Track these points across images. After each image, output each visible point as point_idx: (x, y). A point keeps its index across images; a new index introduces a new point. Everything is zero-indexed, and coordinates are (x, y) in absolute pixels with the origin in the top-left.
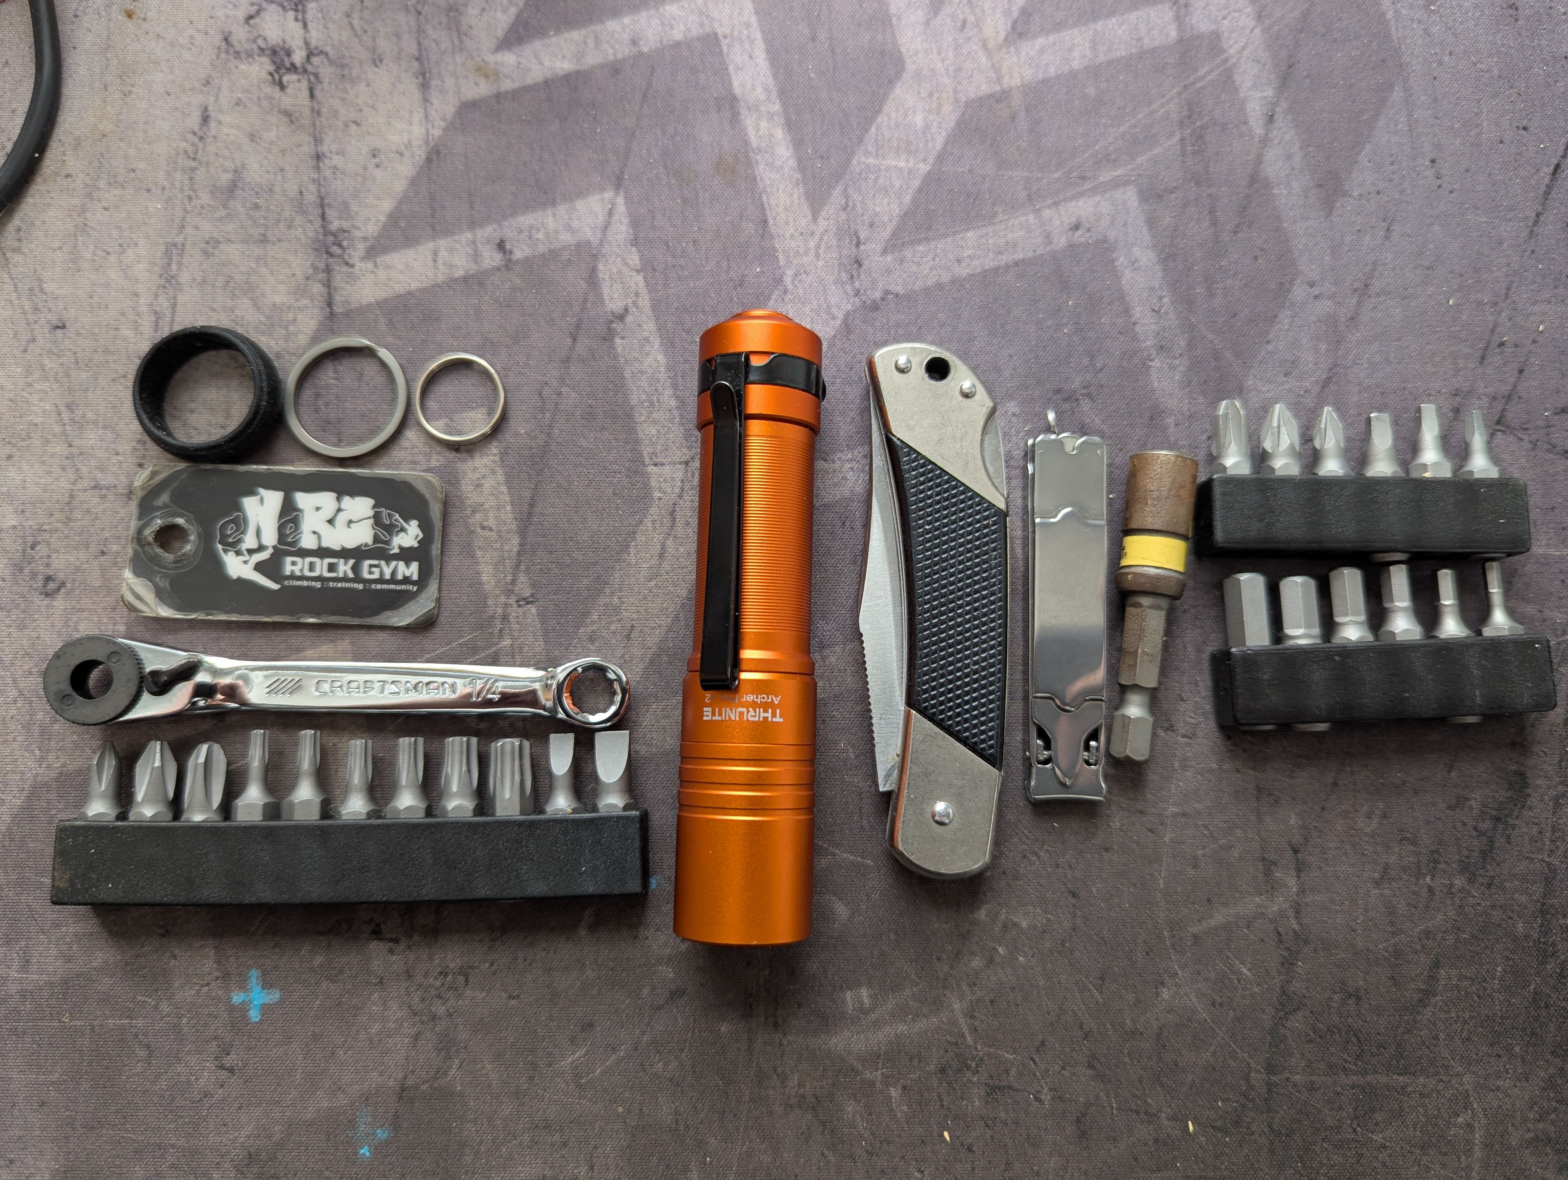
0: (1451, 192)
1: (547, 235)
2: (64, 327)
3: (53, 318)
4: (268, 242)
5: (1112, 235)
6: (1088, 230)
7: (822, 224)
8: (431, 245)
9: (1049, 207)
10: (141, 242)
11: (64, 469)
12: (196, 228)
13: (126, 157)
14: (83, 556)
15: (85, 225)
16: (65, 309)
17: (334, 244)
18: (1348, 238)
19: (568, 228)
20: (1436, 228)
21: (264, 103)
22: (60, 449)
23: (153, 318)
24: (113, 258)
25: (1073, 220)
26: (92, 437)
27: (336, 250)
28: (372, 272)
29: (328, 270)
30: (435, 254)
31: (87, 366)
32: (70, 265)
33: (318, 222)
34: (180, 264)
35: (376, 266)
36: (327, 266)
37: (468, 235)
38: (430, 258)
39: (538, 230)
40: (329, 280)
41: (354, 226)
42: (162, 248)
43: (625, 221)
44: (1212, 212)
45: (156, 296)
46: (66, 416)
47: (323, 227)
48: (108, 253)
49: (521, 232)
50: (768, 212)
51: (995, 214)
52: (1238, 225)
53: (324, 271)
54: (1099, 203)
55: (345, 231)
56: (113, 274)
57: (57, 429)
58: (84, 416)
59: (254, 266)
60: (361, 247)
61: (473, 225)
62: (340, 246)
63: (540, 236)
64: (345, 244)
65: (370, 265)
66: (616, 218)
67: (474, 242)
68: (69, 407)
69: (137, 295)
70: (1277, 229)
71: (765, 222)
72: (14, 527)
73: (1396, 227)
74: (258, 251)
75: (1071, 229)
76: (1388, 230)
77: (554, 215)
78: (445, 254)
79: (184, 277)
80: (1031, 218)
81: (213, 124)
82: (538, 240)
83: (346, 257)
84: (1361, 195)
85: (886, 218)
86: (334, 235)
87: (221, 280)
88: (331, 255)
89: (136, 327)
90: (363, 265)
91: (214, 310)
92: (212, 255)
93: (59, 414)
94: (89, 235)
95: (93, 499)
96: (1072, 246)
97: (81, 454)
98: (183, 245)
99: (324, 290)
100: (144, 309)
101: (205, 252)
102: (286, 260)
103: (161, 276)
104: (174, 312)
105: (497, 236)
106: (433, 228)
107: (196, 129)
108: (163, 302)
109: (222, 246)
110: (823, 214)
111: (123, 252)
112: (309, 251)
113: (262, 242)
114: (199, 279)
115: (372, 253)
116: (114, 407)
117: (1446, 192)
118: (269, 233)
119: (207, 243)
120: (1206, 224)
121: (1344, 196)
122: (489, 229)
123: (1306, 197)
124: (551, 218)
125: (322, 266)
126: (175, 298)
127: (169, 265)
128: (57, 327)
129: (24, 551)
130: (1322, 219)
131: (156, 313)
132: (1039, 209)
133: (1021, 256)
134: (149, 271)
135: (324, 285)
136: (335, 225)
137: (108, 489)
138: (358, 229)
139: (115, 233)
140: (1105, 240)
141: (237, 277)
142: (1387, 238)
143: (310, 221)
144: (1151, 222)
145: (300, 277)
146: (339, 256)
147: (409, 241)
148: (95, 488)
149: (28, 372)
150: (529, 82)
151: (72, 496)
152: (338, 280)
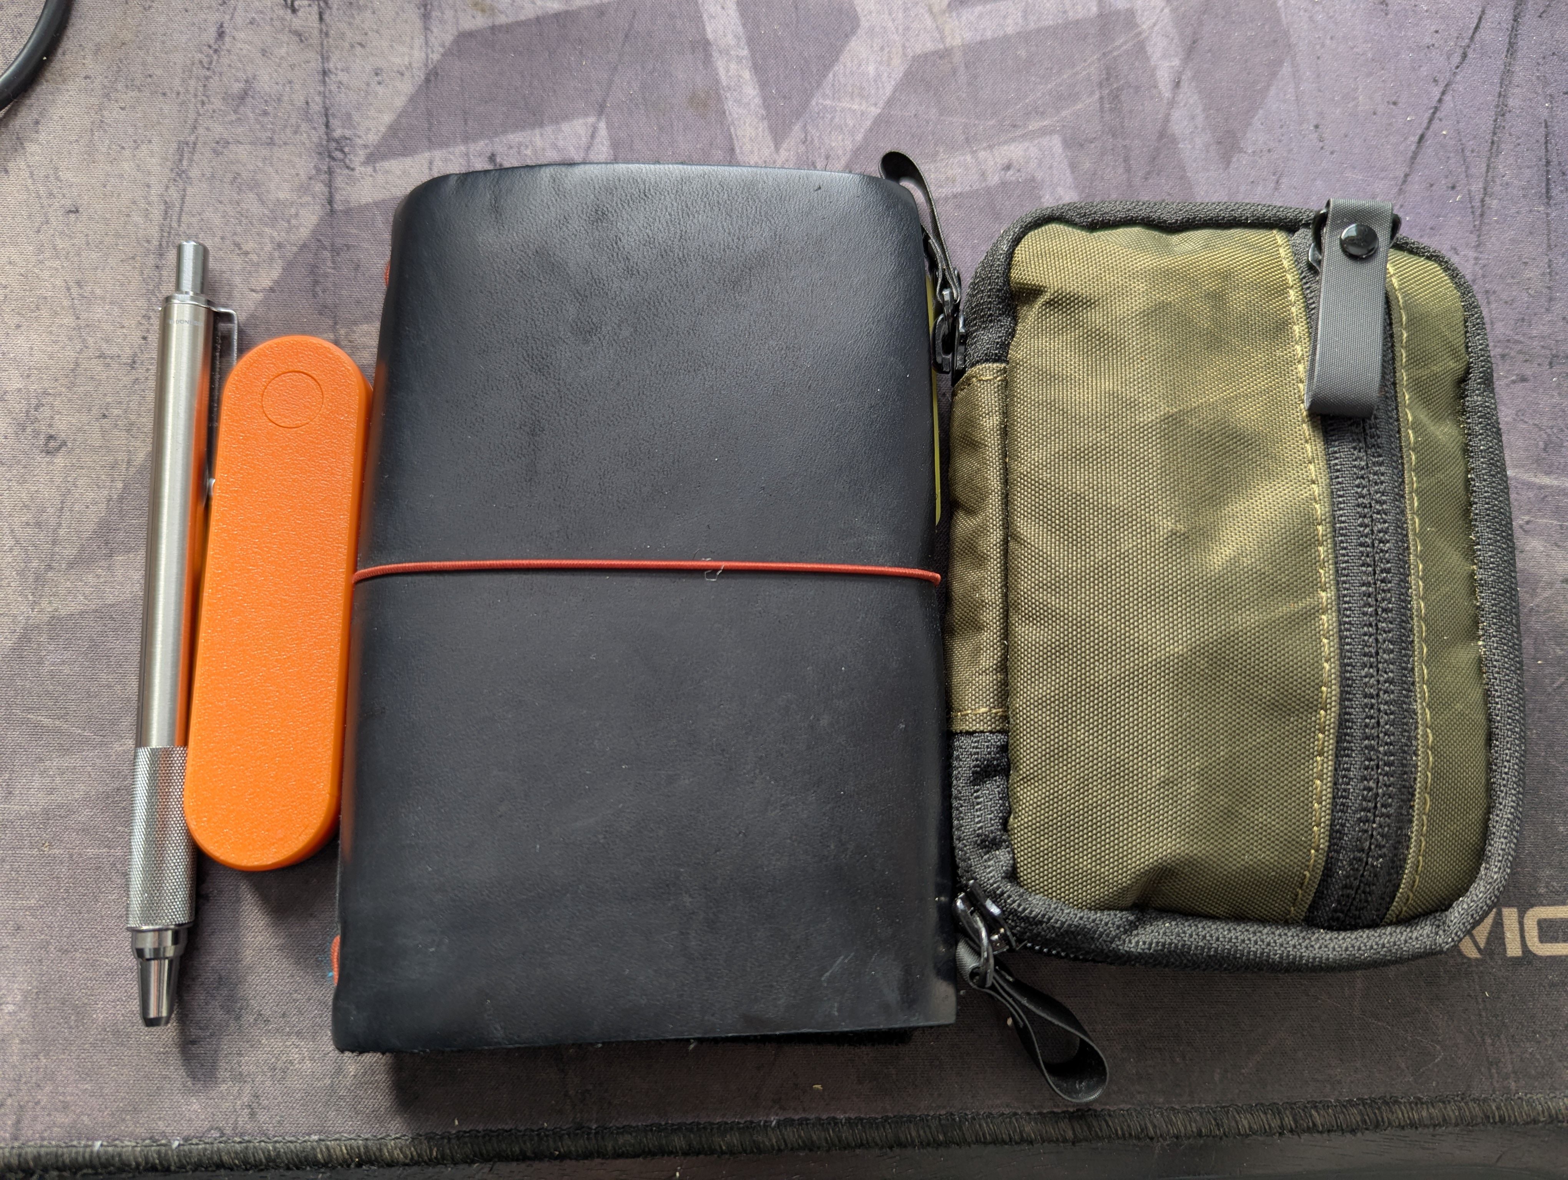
0: (1332, 153)
1: (535, 152)
2: (77, 211)
3: (68, 203)
4: (274, 145)
5: (1039, 175)
6: (1019, 171)
7: (783, 154)
8: (427, 155)
9: (985, 149)
10: (155, 139)
11: (70, 339)
12: (208, 129)
13: (144, 64)
14: (85, 418)
15: (102, 122)
16: (79, 195)
17: (336, 149)
18: (1243, 188)
19: (555, 146)
20: (1318, 182)
21: (277, 23)
22: (69, 320)
23: (163, 207)
24: (127, 153)
25: (1006, 161)
26: (99, 312)
27: (338, 155)
28: (371, 176)
29: (330, 172)
30: (431, 163)
31: (97, 247)
32: (85, 156)
33: (323, 129)
34: (191, 160)
35: (375, 170)
36: (329, 168)
37: (463, 148)
38: (426, 165)
39: (527, 147)
40: (330, 181)
41: (355, 135)
42: (175, 146)
43: (607, 143)
44: (1126, 160)
45: (167, 187)
46: (75, 291)
47: (327, 134)
48: (123, 148)
49: (511, 147)
50: (735, 142)
51: (936, 153)
52: (1149, 173)
53: (326, 172)
54: (1028, 148)
55: (346, 139)
56: (127, 167)
57: (66, 303)
58: (92, 292)
59: (260, 164)
60: (362, 154)
61: (467, 139)
62: (342, 151)
63: (529, 152)
64: (346, 150)
65: (369, 169)
66: (598, 140)
67: (467, 155)
68: (79, 284)
69: (148, 186)
70: (1181, 178)
71: (732, 150)
72: (19, 390)
73: (1284, 180)
74: (265, 152)
75: (1003, 169)
76: (1277, 182)
77: (542, 135)
78: (440, 163)
79: (195, 172)
80: (969, 158)
81: (227, 39)
82: (526, 155)
83: (347, 161)
84: (1254, 152)
85: (840, 152)
86: (337, 141)
87: (230, 176)
88: (334, 159)
89: (146, 214)
90: (362, 169)
91: (221, 202)
92: (222, 153)
93: (69, 289)
94: (105, 131)
95: (97, 367)
96: (1003, 184)
97: (88, 326)
98: (195, 144)
99: (326, 190)
100: (154, 199)
101: (215, 151)
102: (291, 161)
103: (172, 170)
104: (183, 202)
105: (489, 150)
106: (430, 140)
107: (212, 42)
108: (174, 194)
109: (231, 146)
110: (785, 145)
111: (137, 148)
112: (313, 154)
113: (268, 144)
114: (208, 175)
115: (372, 159)
116: (122, 285)
117: (1328, 153)
118: (276, 137)
119: (218, 143)
120: (1120, 170)
121: (1240, 152)
122: (482, 143)
123: (1208, 152)
124: (538, 136)
125: (325, 168)
126: (184, 190)
127: (181, 161)
128: (71, 211)
129: (28, 412)
130: (1221, 171)
131: (166, 203)
132: (976, 151)
133: (959, 190)
134: (160, 165)
135: (326, 185)
136: (338, 133)
137: (112, 358)
138: (359, 137)
139: (131, 131)
140: (1033, 179)
141: (244, 175)
142: (1276, 189)
143: (315, 128)
144: (1073, 166)
145: (303, 176)
146: (341, 160)
147: (406, 151)
148: (99, 357)
149: (40, 250)
150: (523, 18)
151: (77, 364)
152: (339, 181)
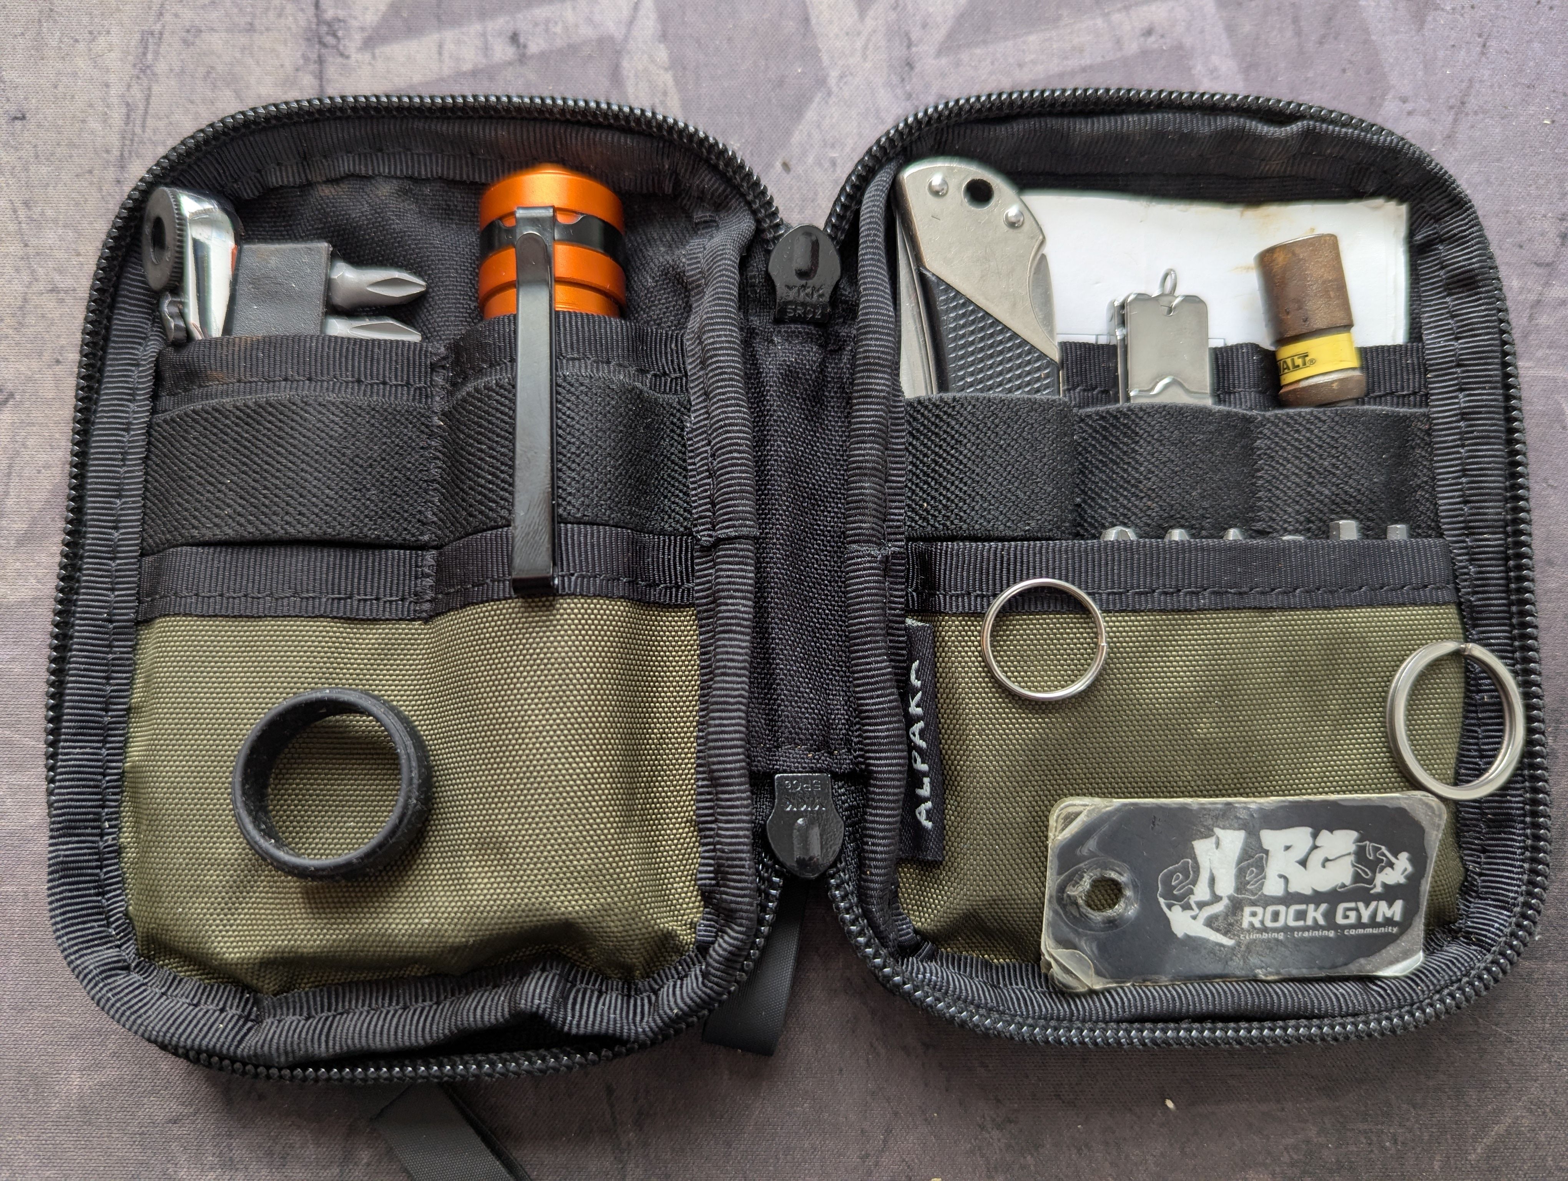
1: (566, 28)
2: (23, 118)
3: (12, 109)
6: (1162, 36)
7: (870, 23)
8: (436, 36)
10: (114, 30)
11: (18, 270)
12: (176, 15)
16: (26, 99)
17: (327, 34)
19: (590, 21)
22: (15, 248)
23: (124, 110)
24: (81, 46)
25: (1146, 25)
26: (51, 237)
27: (330, 40)
29: (321, 61)
30: (440, 46)
31: (48, 159)
32: (33, 52)
33: (311, 11)
34: (157, 53)
35: (374, 57)
36: (320, 57)
37: (478, 27)
38: (434, 50)
39: (556, 23)
40: (321, 72)
41: (350, 16)
42: (137, 36)
43: (653, 16)
44: (1296, 20)
45: (129, 86)
46: (22, 213)
47: (317, 16)
48: (77, 41)
49: (536, 25)
51: (1059, 18)
52: (1324, 36)
53: (315, 62)
54: (1173, 8)
55: (340, 21)
56: (81, 63)
57: (12, 227)
58: (43, 214)
59: (238, 55)
60: (358, 38)
61: (483, 15)
62: (335, 35)
63: (558, 29)
64: (340, 34)
65: (367, 57)
66: (642, 12)
67: (484, 35)
68: (26, 204)
69: (107, 86)
70: (1365, 42)
71: (807, 20)
73: (1493, 43)
74: (243, 40)
75: (1143, 35)
76: (1484, 46)
77: (574, 8)
78: (452, 46)
79: (161, 67)
80: (1099, 22)
82: (555, 34)
83: (341, 48)
84: (1453, 9)
85: (939, 19)
86: (329, 24)
87: (202, 70)
88: (325, 45)
89: (105, 119)
90: (360, 56)
91: (192, 102)
92: (193, 44)
93: (15, 212)
94: (55, 21)
96: (1144, 53)
97: (38, 254)
98: (161, 33)
99: (316, 83)
100: (115, 100)
101: (185, 41)
102: (273, 50)
103: (134, 65)
104: (148, 104)
105: (510, 28)
106: (439, 19)
108: (137, 93)
109: (203, 35)
110: (871, 13)
111: (93, 40)
112: (300, 41)
113: (248, 31)
114: (177, 69)
115: (371, 42)
117: (1546, 8)
118: (257, 22)
119: (188, 31)
121: (1436, 9)
122: (501, 20)
123: (1396, 9)
124: (570, 10)
125: (314, 56)
126: (149, 89)
127: (144, 54)
128: (16, 118)
130: (1413, 33)
131: (128, 104)
132: (1108, 13)
133: (1088, 62)
134: (121, 60)
135: (315, 77)
136: (329, 14)
138: (355, 18)
139: (85, 20)
140: (1180, 47)
141: (220, 68)
142: (1483, 53)
143: (302, 10)
144: (1231, 29)
145: (289, 68)
146: (333, 47)
147: (412, 30)
152: (331, 71)
